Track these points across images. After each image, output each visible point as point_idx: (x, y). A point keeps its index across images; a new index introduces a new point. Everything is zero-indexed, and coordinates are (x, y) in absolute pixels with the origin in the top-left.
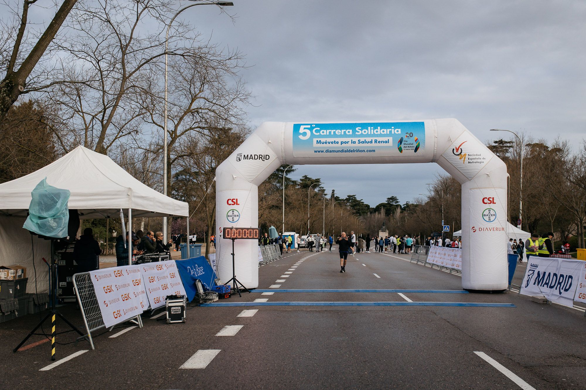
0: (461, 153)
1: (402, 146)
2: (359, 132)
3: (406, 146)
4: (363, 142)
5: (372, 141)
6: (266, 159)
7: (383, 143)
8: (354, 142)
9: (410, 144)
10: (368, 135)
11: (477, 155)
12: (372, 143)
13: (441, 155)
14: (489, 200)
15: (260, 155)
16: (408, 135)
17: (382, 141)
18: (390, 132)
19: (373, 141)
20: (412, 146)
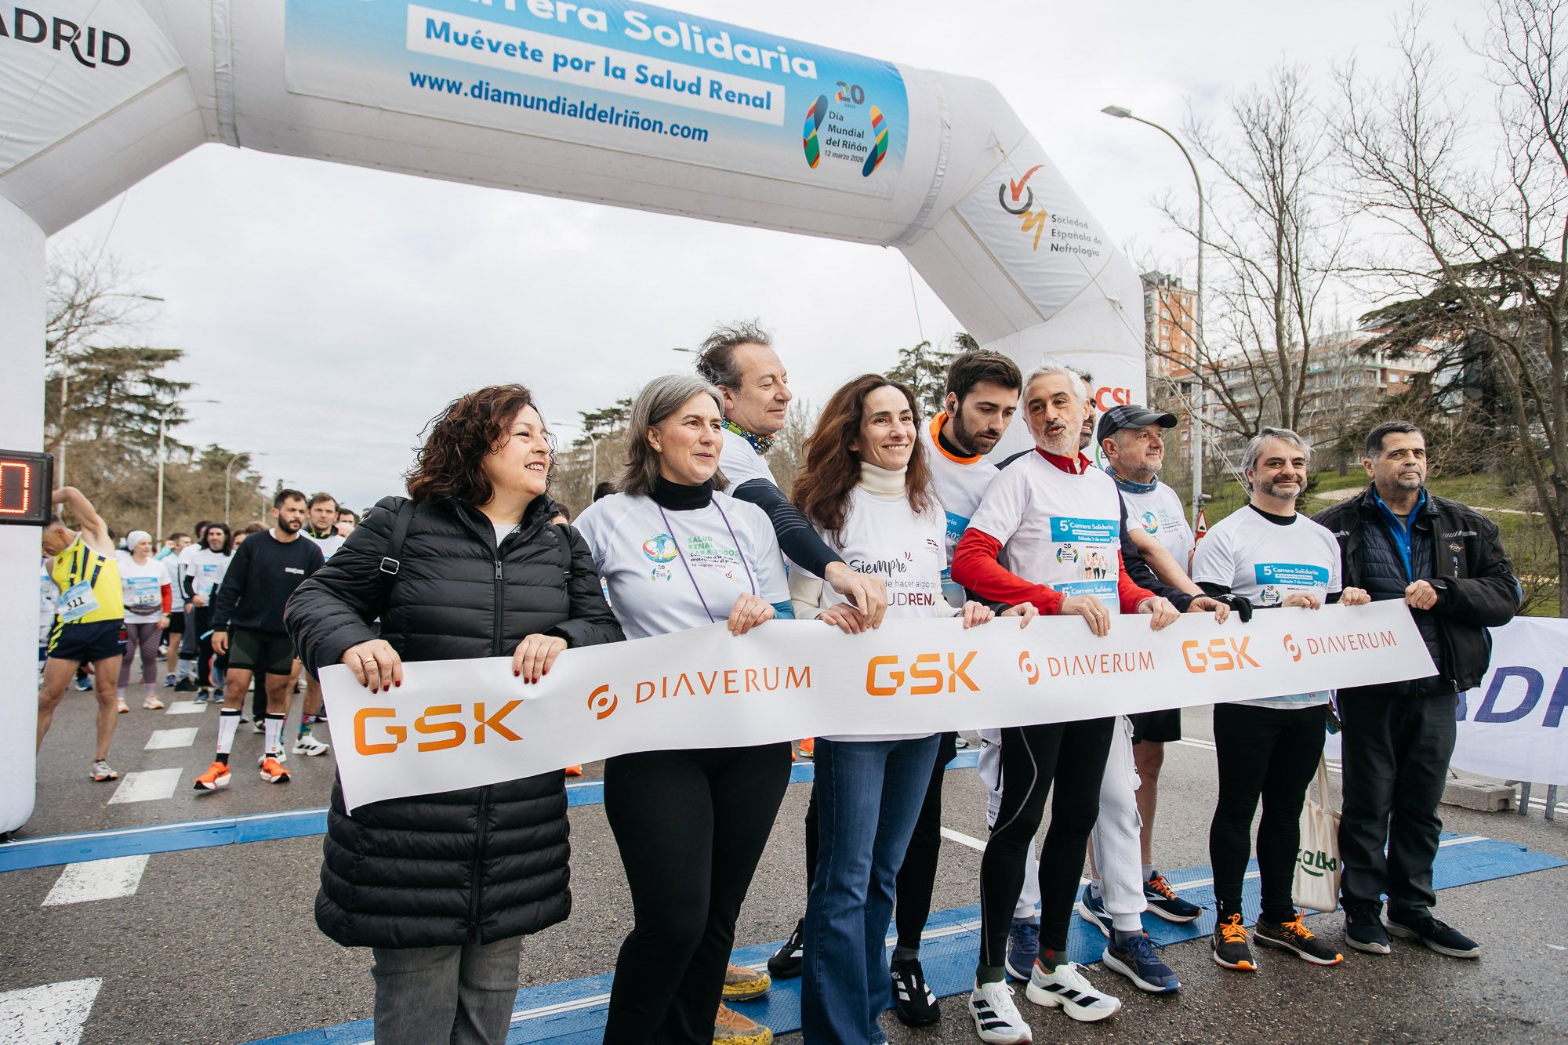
0: (1029, 205)
1: (822, 134)
2: (639, 30)
3: (835, 137)
4: (658, 82)
5: (698, 86)
6: (105, 59)
7: (748, 103)
8: (615, 69)
9: (851, 133)
10: (678, 54)
11: (1077, 223)
12: (698, 92)
13: (953, 209)
14: (1115, 395)
15: (58, 22)
16: (846, 94)
17: (741, 95)
18: (776, 62)
19: (705, 88)
20: (857, 141)
